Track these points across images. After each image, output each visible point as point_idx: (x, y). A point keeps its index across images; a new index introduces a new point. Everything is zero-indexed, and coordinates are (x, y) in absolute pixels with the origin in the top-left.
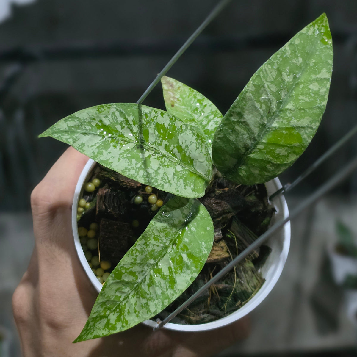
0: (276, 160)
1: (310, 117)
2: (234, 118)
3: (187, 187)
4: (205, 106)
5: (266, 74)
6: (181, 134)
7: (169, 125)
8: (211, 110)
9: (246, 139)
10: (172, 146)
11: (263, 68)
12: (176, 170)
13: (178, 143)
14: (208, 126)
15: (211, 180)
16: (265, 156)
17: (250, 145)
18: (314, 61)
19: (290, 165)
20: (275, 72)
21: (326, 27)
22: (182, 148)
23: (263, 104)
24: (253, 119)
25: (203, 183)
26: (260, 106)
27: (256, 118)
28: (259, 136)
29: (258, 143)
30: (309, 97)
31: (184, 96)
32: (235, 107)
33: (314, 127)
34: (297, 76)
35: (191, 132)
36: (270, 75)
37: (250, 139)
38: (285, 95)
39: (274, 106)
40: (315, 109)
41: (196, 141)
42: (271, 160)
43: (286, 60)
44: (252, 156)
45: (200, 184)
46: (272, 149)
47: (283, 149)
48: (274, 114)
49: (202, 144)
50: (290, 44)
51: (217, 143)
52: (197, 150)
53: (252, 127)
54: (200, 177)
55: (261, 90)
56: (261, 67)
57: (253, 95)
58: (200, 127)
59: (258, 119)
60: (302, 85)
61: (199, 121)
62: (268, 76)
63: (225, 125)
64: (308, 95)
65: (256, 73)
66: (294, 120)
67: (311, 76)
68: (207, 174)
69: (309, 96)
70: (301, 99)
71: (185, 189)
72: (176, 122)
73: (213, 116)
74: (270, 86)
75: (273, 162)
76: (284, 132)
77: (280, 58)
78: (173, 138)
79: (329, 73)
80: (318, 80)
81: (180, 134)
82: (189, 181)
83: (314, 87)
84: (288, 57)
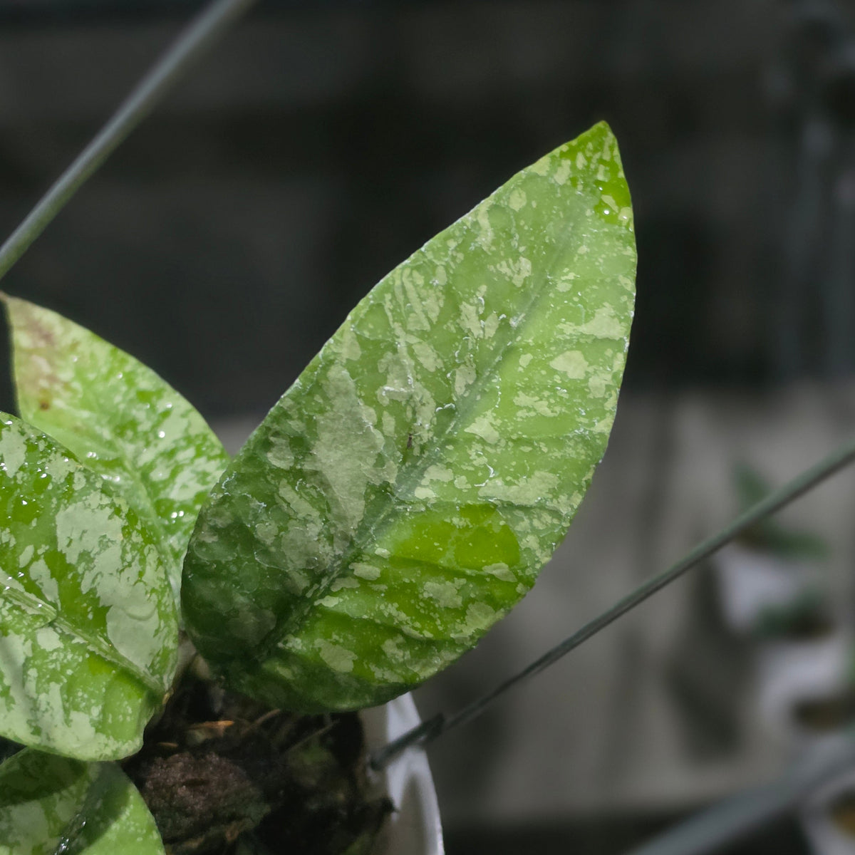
0: (418, 625)
1: (553, 471)
2: (275, 456)
3: (74, 715)
4: (166, 414)
5: (405, 305)
6: (66, 508)
7: (22, 468)
8: (186, 430)
9: (316, 539)
10: (29, 551)
11: (394, 281)
12: (35, 647)
13: (53, 540)
14: (171, 485)
15: (168, 691)
16: (382, 607)
17: (328, 561)
18: (571, 276)
19: (469, 644)
20: (438, 299)
21: (610, 164)
22: (68, 562)
23: (385, 413)
24: (347, 465)
25: (140, 701)
26: (376, 420)
27: (359, 462)
28: (363, 529)
29: (357, 557)
30: (552, 401)
31: (91, 376)
32: (285, 415)
33: (564, 511)
34: (513, 323)
35: (106, 501)
36: (418, 309)
37: (331, 539)
38: (468, 387)
39: (425, 424)
40: (572, 443)
41: (124, 535)
42: (401, 623)
43: (476, 261)
44: (330, 603)
45: (126, 703)
46: (407, 581)
47: (448, 583)
48: (422, 451)
49: (146, 551)
50: (494, 208)
51: (204, 550)
52: (123, 570)
53: (339, 493)
54: (127, 675)
55: (383, 360)
56: (389, 275)
57: (353, 377)
58: (143, 492)
59: (367, 467)
60: (529, 357)
61: (140, 468)
62: (411, 310)
63: (242, 479)
64: (546, 393)
65: (370, 296)
66: (494, 477)
67: (560, 326)
68: (158, 666)
69: (549, 397)
70: (522, 405)
71: (67, 722)
72: (50, 461)
73: (191, 452)
74: (417, 348)
75: (406, 629)
76: (456, 520)
77: (455, 249)
78: (35, 519)
79: (621, 321)
80: (582, 341)
81: (62, 506)
82: (84, 691)
83: (571, 365)
84: (483, 252)
